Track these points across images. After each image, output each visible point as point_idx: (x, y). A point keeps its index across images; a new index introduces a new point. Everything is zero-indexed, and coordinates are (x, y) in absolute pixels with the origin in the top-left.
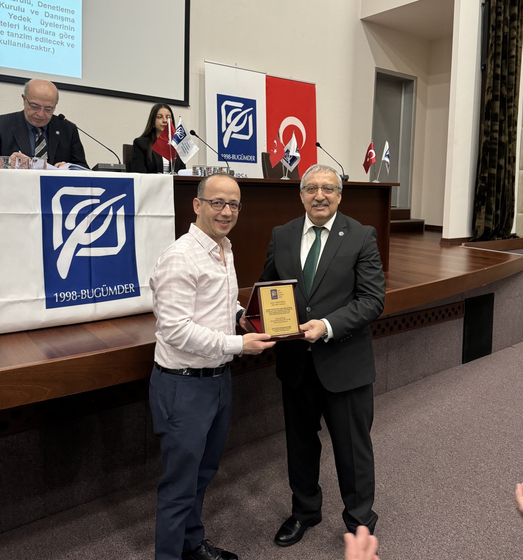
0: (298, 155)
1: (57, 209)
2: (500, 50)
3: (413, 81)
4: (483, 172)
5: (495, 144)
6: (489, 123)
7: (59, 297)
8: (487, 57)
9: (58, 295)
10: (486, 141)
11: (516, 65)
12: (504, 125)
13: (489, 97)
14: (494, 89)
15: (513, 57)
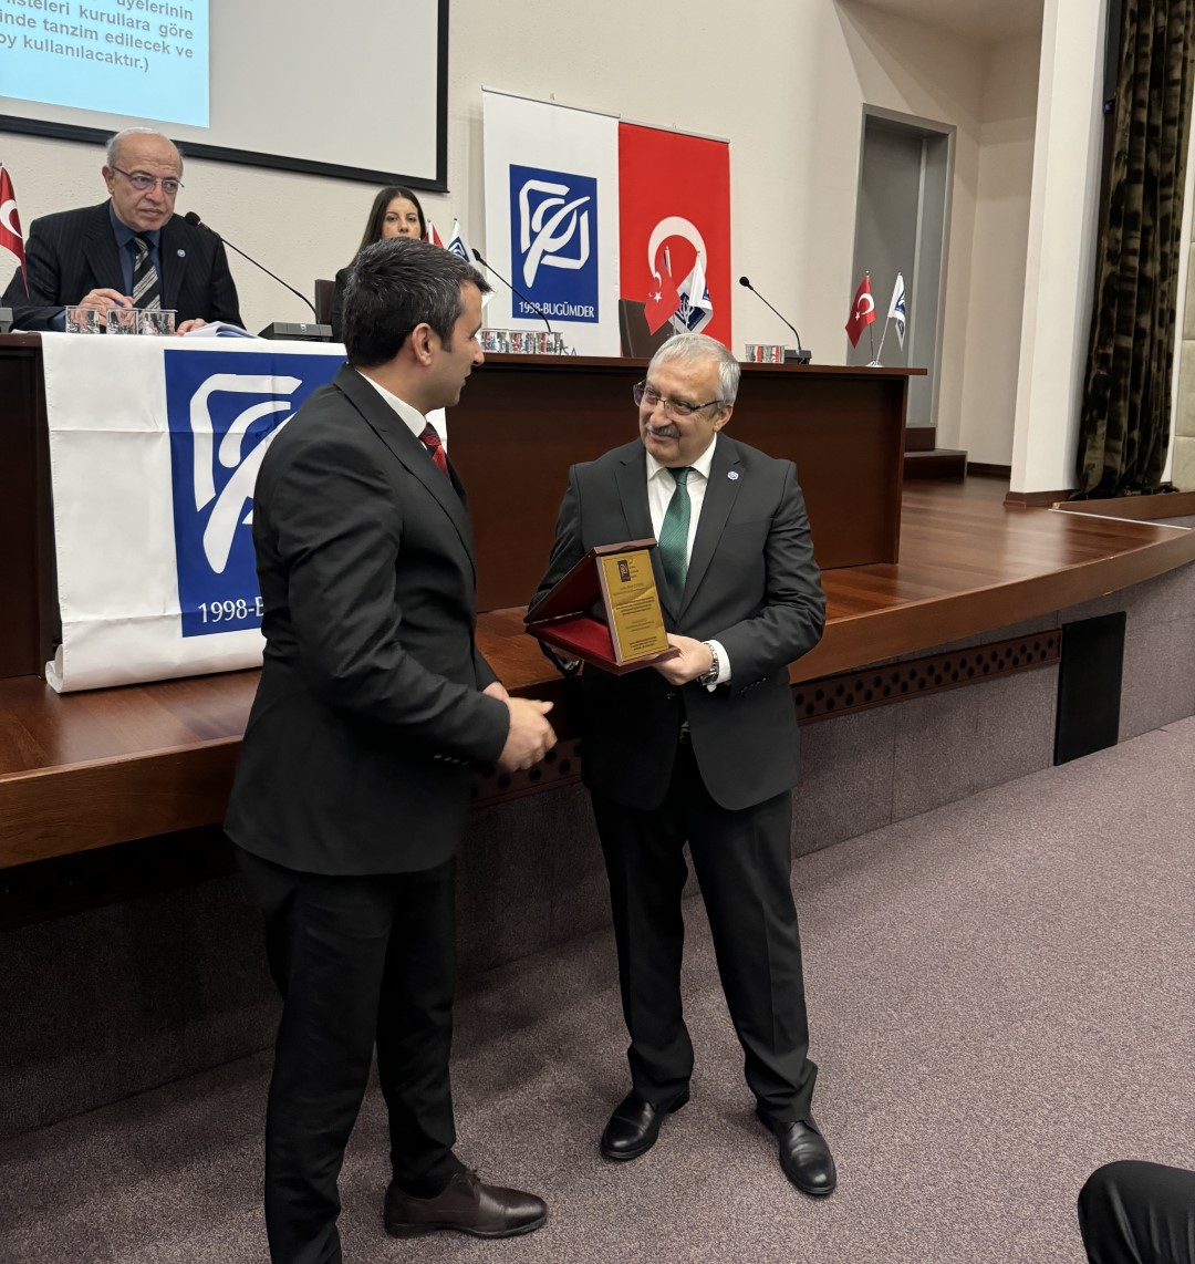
0: (706, 305)
1: (201, 424)
2: (1147, 67)
3: (945, 136)
4: (1102, 344)
5: (1132, 280)
6: (1120, 234)
7: (209, 612)
8: (1118, 84)
9: (208, 607)
10: (1112, 274)
11: (1182, 101)
12: (1151, 239)
13: (1120, 174)
14: (1132, 156)
15: (1175, 82)
